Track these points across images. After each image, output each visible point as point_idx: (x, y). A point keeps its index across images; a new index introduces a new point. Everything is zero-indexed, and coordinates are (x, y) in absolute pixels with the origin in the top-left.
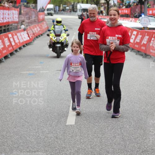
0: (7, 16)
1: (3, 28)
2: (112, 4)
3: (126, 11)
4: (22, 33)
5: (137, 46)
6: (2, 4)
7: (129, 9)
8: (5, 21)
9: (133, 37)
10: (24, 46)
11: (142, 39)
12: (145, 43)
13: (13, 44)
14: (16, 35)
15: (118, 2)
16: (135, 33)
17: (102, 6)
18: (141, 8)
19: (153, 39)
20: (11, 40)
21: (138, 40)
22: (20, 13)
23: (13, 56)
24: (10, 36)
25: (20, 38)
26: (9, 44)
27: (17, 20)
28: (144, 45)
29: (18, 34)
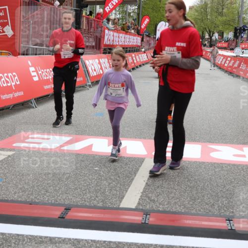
0: (132, 41)
1: (128, 49)
2: (214, 39)
3: (225, 45)
4: (143, 55)
5: (230, 69)
6: (129, 31)
7: (227, 43)
8: (130, 44)
9: (227, 62)
10: (143, 65)
11: (234, 64)
12: (236, 66)
13: (135, 61)
14: (138, 55)
15: (218, 38)
16: (229, 59)
17: (206, 41)
18: (236, 43)
19: (242, 63)
20: (134, 58)
21: (231, 65)
22: (142, 40)
23: (134, 71)
24: (133, 55)
25: (141, 58)
26: (131, 61)
27: (139, 44)
28: (235, 68)
29: (140, 55)
